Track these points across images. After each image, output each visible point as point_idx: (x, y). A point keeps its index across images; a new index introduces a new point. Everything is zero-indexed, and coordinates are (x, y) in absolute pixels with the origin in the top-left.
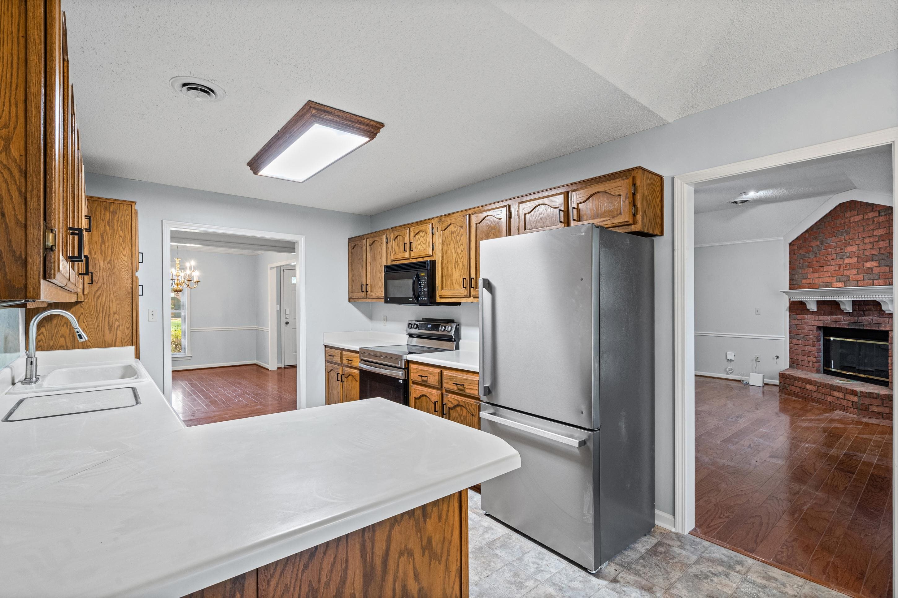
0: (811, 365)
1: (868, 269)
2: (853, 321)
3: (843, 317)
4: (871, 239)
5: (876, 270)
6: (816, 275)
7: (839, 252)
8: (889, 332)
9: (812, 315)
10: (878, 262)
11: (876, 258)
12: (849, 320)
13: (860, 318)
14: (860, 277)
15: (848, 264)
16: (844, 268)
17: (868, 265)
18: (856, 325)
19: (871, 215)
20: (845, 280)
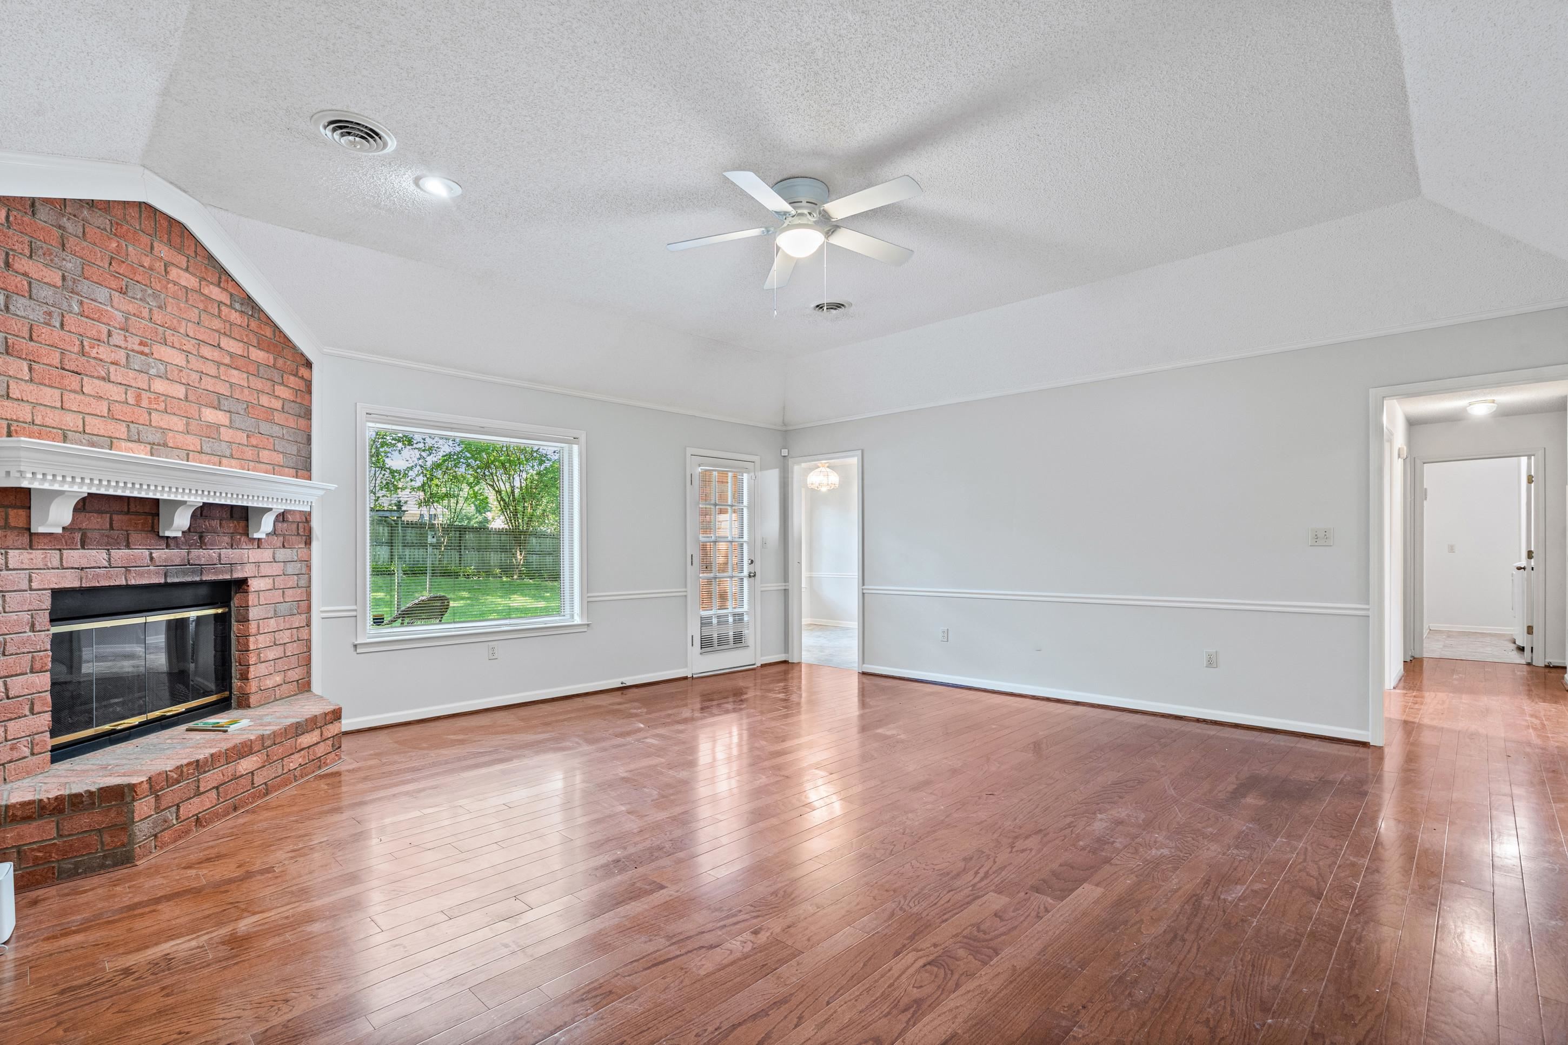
0: (27, 751)
1: (210, 425)
2: (177, 562)
3: (147, 552)
4: (215, 354)
5: (226, 434)
6: (50, 396)
7: (137, 348)
8: (250, 582)
9: (31, 548)
10: (228, 415)
11: (226, 404)
12: (166, 560)
13: (195, 553)
14: (192, 442)
15: (163, 398)
16: (150, 403)
17: (210, 415)
18: (185, 573)
19: (215, 292)
20: (156, 442)
